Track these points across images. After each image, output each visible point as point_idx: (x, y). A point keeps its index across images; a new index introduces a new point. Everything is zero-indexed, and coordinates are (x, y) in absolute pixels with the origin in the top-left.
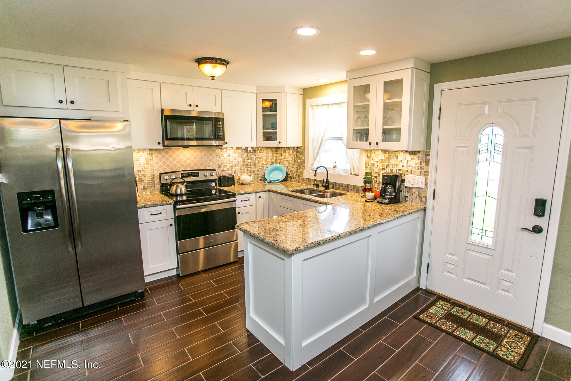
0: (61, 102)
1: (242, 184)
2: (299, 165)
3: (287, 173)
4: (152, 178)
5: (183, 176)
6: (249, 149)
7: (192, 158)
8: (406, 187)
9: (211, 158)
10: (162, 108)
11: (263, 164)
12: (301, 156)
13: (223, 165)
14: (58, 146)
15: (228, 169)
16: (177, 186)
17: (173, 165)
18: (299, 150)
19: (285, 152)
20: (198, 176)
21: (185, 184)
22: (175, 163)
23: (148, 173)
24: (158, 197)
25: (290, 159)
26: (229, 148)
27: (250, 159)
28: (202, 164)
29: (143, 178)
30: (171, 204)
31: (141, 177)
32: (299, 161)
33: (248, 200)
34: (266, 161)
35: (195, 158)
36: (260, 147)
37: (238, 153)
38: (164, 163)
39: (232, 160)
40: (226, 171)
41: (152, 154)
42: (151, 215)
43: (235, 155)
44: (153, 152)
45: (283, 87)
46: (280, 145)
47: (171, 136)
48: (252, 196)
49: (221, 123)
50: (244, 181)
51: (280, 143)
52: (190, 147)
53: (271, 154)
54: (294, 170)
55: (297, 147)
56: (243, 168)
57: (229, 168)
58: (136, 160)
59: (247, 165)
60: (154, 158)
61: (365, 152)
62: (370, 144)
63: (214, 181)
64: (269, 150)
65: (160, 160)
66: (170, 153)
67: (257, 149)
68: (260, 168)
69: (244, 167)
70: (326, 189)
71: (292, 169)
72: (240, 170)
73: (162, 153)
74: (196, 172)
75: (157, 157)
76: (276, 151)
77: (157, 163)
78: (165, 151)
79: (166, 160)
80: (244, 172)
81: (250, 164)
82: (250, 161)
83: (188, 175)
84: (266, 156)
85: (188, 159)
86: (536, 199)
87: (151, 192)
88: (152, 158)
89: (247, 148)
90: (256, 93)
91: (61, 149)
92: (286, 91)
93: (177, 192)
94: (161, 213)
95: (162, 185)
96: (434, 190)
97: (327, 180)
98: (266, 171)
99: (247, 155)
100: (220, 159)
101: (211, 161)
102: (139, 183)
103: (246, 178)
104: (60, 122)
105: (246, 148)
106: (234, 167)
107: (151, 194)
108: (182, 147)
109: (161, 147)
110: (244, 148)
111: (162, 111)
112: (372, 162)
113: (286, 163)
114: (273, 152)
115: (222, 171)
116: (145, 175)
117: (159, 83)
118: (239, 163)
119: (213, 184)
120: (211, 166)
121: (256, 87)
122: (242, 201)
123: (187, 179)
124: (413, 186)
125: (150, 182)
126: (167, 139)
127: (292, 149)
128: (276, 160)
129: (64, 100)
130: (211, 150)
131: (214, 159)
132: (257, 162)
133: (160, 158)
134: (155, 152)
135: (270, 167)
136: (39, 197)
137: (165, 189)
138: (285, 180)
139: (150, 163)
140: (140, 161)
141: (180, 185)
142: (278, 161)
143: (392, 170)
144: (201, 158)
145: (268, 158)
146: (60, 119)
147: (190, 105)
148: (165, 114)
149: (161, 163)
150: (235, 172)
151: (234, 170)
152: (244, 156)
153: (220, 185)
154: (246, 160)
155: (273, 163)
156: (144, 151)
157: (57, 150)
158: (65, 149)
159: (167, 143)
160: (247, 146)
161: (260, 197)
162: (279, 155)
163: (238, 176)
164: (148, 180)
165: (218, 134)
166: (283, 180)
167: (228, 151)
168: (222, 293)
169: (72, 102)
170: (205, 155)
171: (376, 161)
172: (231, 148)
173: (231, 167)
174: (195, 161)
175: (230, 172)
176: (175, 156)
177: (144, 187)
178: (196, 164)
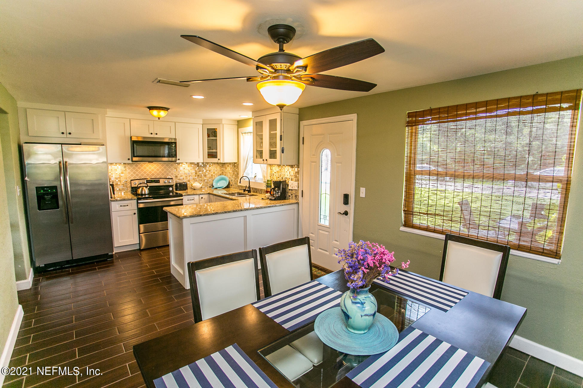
0: (63, 133)
1: (194, 189)
2: (236, 176)
3: (229, 182)
4: (125, 183)
5: (148, 182)
6: (200, 164)
7: (155, 170)
8: (290, 190)
9: (170, 170)
10: (131, 136)
11: (212, 175)
12: (237, 170)
13: (179, 175)
14: (60, 160)
15: (183, 178)
16: (142, 188)
17: (141, 174)
18: (236, 165)
19: (228, 167)
20: (159, 182)
21: (148, 187)
22: (142, 173)
23: (123, 180)
24: (130, 195)
25: (231, 172)
26: (184, 163)
27: (201, 171)
28: (163, 174)
29: (119, 183)
30: (135, 199)
31: (117, 182)
32: (236, 173)
33: (193, 200)
34: (214, 173)
35: (158, 170)
36: (209, 163)
37: (192, 167)
38: (134, 173)
39: (187, 171)
40: (182, 179)
41: (126, 167)
42: (121, 206)
43: (189, 168)
44: (127, 165)
45: (221, 120)
46: (219, 162)
47: (137, 155)
48: (196, 197)
49: (174, 145)
50: (195, 187)
51: (219, 159)
52: (154, 162)
53: (218, 168)
54: (233, 179)
55: (234, 163)
56: (195, 178)
57: (185, 177)
58: (114, 170)
59: (198, 176)
60: (127, 170)
61: (269, 166)
62: (263, 160)
63: (172, 186)
64: (217, 165)
65: (132, 171)
66: (139, 166)
67: (207, 164)
68: (209, 178)
69: (197, 177)
70: (249, 192)
71: (232, 179)
72: (193, 179)
73: (132, 166)
74: (158, 180)
75: (129, 169)
76: (222, 166)
77: (129, 173)
78: (135, 164)
79: (136, 171)
80: (196, 181)
81: (201, 175)
82: (201, 173)
83: (151, 181)
84: (214, 170)
85: (153, 170)
86: (344, 194)
87: (124, 193)
88: (126, 169)
89: (199, 163)
90: (203, 124)
91: (62, 162)
92: (223, 123)
93: (142, 192)
94: (128, 205)
95: (132, 188)
96: (302, 191)
97: (249, 186)
98: (214, 181)
99: (199, 168)
100: (177, 171)
101: (170, 172)
102: (116, 187)
103: (197, 185)
104: (62, 146)
105: (197, 163)
106: (188, 177)
107: (124, 194)
108: (148, 162)
109: (130, 162)
110: (196, 163)
111: (131, 137)
112: (273, 173)
113: (229, 175)
114: (220, 166)
115: (179, 180)
116: (120, 181)
117: (129, 119)
118: (192, 174)
119: (171, 189)
120: (170, 175)
121: (202, 120)
122: (188, 200)
123: (149, 184)
124: (293, 189)
125: (124, 186)
126: (134, 157)
127: (232, 164)
128: (223, 173)
129: (65, 132)
130: (170, 164)
131: (172, 171)
132: (207, 174)
133: (132, 170)
134: (128, 165)
135: (218, 178)
136: (48, 190)
137: (134, 190)
138: (228, 187)
139: (124, 173)
140: (117, 171)
141: (144, 188)
142: (224, 173)
143: (282, 178)
144: (163, 170)
145: (216, 171)
146: (62, 144)
147: (152, 134)
148: (133, 140)
149: (132, 173)
150: (189, 181)
151: (188, 179)
152: (196, 169)
153: (176, 190)
154: (198, 172)
155: (220, 175)
156: (120, 164)
157: (60, 162)
158: (64, 163)
159: (135, 159)
160: (198, 162)
161: (202, 198)
162: (225, 169)
163: (191, 183)
164: (122, 185)
165: (172, 153)
166: (226, 187)
167: (183, 165)
168: (165, 258)
169: (70, 133)
170: (165, 168)
171: (275, 173)
172: (186, 163)
173: (186, 177)
174: (158, 172)
175: (185, 181)
176: (142, 168)
177: (119, 189)
178: (158, 174)
